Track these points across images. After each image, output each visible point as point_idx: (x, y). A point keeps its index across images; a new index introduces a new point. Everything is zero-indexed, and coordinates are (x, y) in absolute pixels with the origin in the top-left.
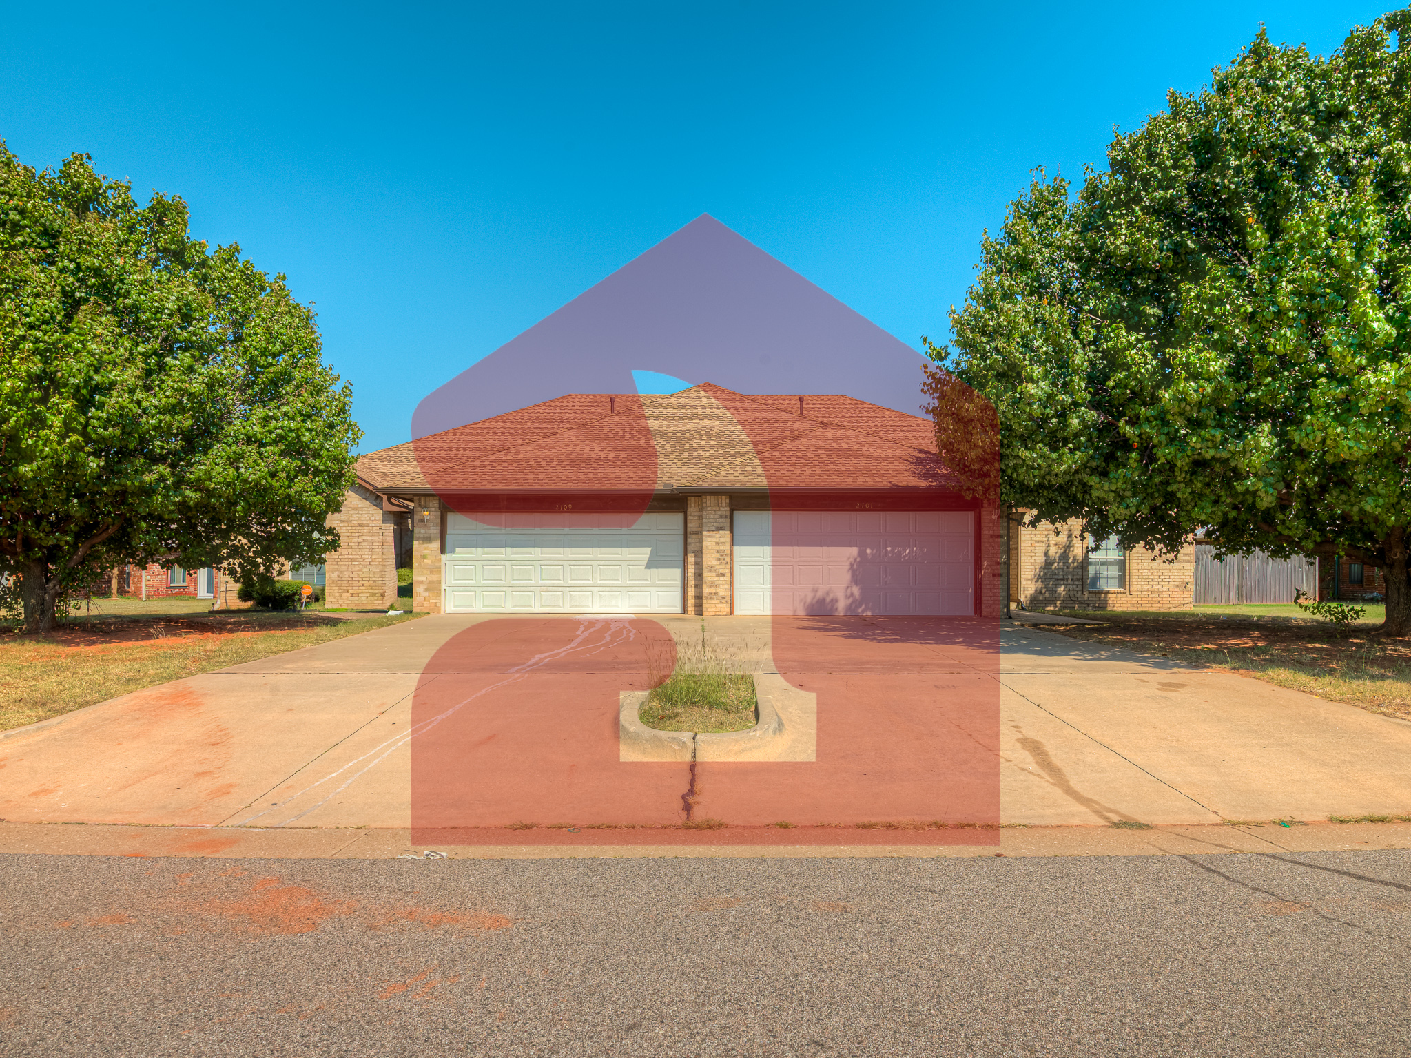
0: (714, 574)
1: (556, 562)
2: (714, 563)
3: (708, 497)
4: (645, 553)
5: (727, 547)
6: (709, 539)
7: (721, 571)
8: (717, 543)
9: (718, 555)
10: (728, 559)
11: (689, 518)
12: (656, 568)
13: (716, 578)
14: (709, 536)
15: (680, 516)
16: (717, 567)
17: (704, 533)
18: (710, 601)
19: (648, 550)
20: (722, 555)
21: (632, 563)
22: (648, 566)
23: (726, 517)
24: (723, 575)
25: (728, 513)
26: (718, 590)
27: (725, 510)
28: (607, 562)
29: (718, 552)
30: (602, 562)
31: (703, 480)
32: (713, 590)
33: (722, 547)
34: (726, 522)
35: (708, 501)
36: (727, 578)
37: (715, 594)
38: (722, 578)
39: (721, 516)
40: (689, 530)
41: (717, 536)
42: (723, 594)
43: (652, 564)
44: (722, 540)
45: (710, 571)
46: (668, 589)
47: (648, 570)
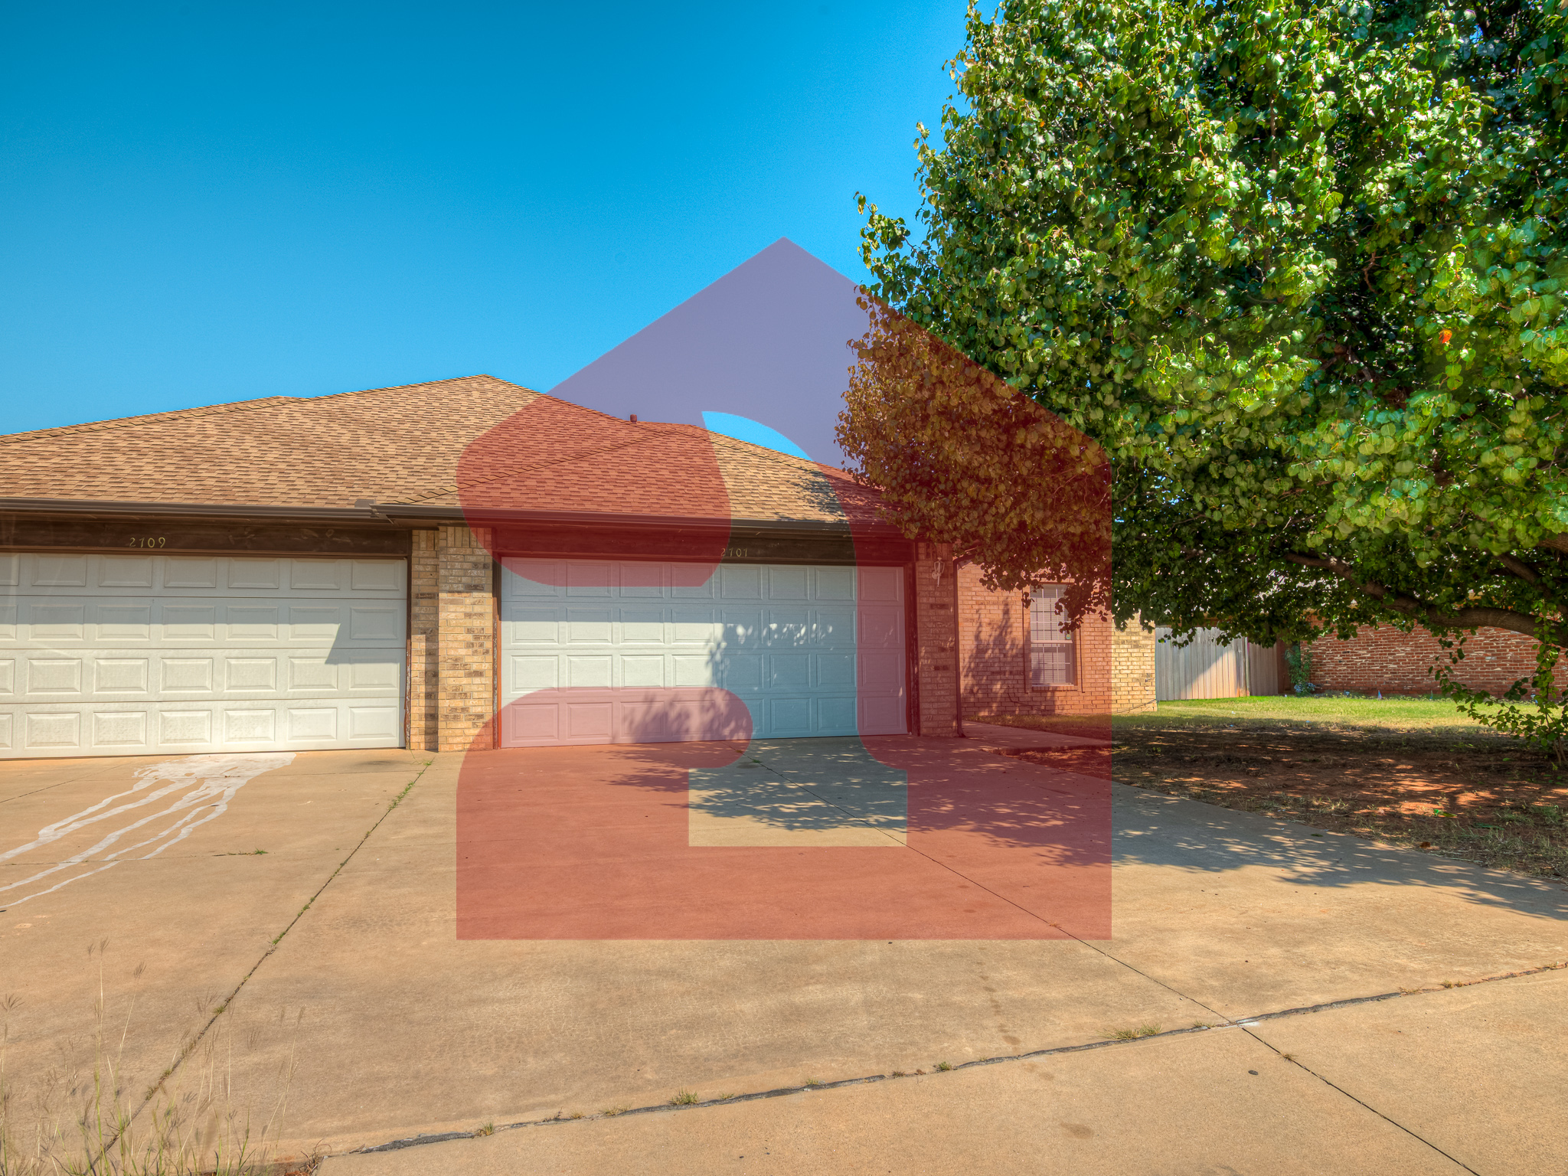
0: (462, 673)
2: (462, 652)
3: (450, 530)
4: (327, 634)
5: (487, 623)
6: (452, 608)
7: (475, 667)
8: (468, 615)
9: (470, 638)
10: (488, 645)
11: (415, 568)
12: (350, 661)
13: (465, 681)
14: (452, 602)
15: (400, 566)
16: (468, 660)
17: (442, 596)
18: (453, 725)
19: (334, 629)
20: (477, 638)
21: (299, 652)
22: (332, 660)
23: (485, 566)
24: (479, 674)
25: (489, 560)
26: (470, 703)
27: (483, 554)
28: (246, 653)
29: (469, 631)
30: (235, 653)
31: (438, 496)
32: (459, 703)
33: (477, 623)
34: (486, 577)
35: (451, 536)
36: (487, 680)
37: (464, 709)
38: (477, 680)
39: (476, 566)
40: (414, 590)
41: (468, 601)
42: (479, 710)
43: (338, 655)
44: (478, 609)
45: (454, 667)
46: (374, 702)
47: (333, 667)
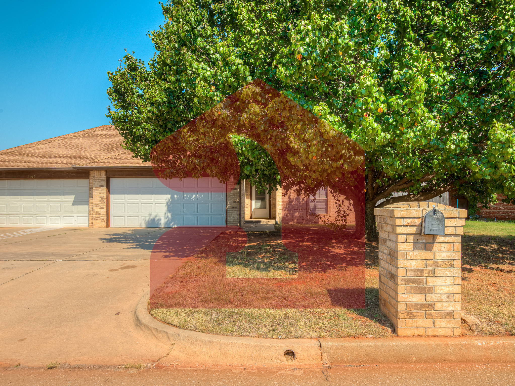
0: (98, 208)
1: (30, 203)
2: (99, 203)
3: (96, 171)
4: (71, 198)
5: (105, 195)
6: (96, 191)
7: (102, 207)
8: (100, 193)
9: (100, 199)
10: (105, 201)
11: (90, 181)
12: (77, 205)
13: (99, 210)
14: (96, 190)
15: (87, 181)
16: (100, 205)
17: (94, 188)
18: (96, 221)
19: (73, 197)
20: (102, 199)
21: (65, 203)
22: (73, 205)
23: (104, 180)
24: (103, 208)
25: (106, 179)
26: (100, 216)
27: (104, 177)
28: (54, 203)
29: (100, 197)
31: (91, 163)
32: (98, 216)
33: (102, 195)
34: (104, 183)
35: (96, 173)
36: (105, 210)
37: (99, 217)
38: (102, 210)
39: (102, 180)
40: (90, 187)
41: (100, 190)
42: (102, 218)
43: (75, 203)
44: (102, 192)
45: (97, 206)
46: (82, 215)
47: (73, 206)
